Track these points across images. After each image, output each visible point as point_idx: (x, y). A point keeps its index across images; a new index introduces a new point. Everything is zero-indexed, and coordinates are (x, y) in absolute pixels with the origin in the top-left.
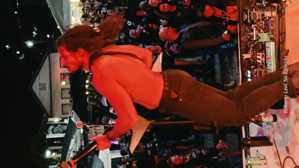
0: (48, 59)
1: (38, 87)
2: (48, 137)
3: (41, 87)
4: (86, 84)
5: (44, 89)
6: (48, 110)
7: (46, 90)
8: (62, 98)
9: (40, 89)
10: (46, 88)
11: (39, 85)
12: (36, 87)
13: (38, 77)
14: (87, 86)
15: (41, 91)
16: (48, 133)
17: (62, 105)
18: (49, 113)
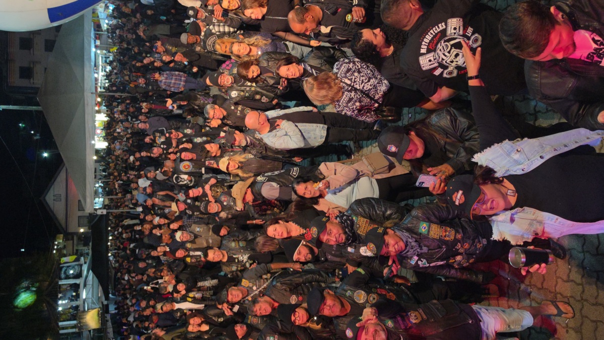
0: (64, 169)
1: (52, 198)
2: (60, 283)
3: (55, 198)
5: (59, 200)
6: (63, 223)
7: (61, 201)
8: (79, 210)
9: (54, 200)
10: (61, 199)
11: (54, 196)
12: (50, 198)
13: (53, 187)
15: (55, 202)
16: (61, 279)
17: (79, 217)
18: (64, 225)
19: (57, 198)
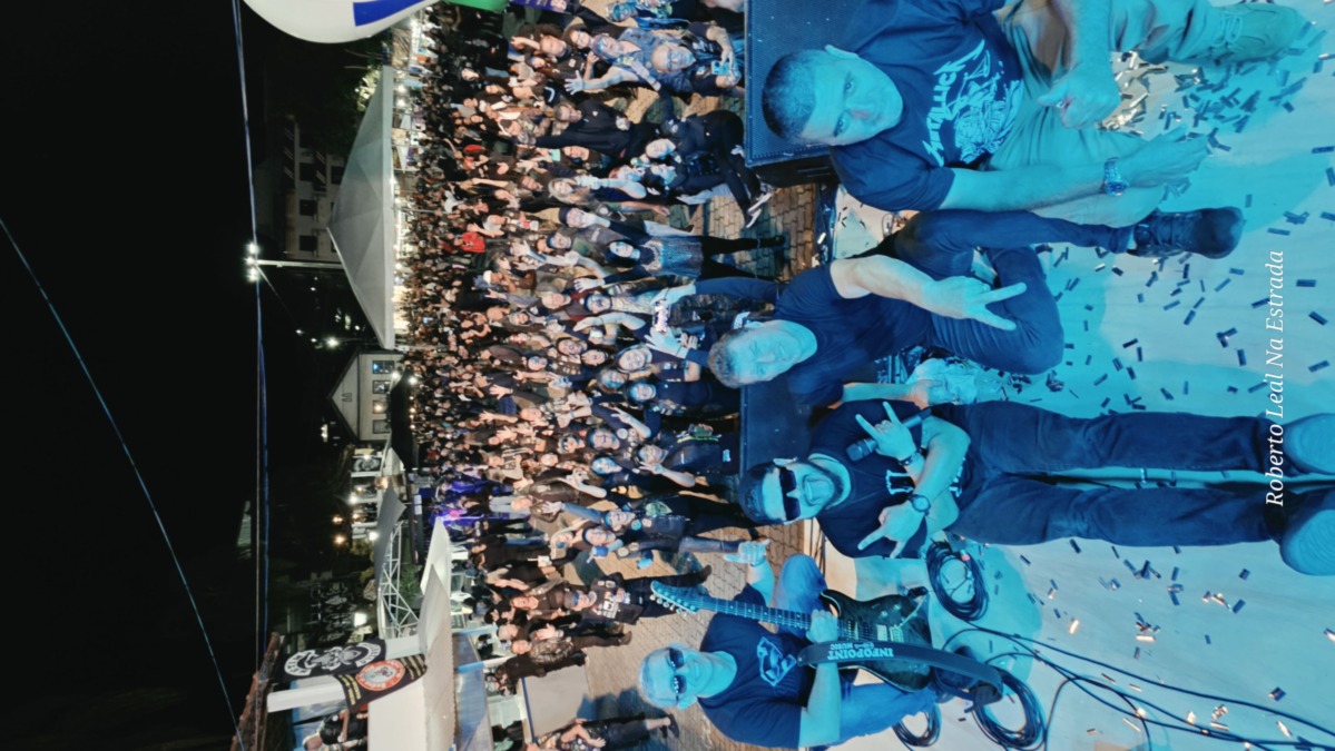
0: (355, 363)
1: (342, 398)
2: (354, 475)
3: (344, 397)
4: (410, 414)
5: (350, 400)
6: (354, 428)
8: (374, 413)
9: (343, 400)
11: (343, 395)
12: (338, 398)
13: (341, 384)
14: (412, 417)
15: (344, 402)
16: (354, 471)
17: (374, 421)
18: (355, 432)
19: (347, 398)
